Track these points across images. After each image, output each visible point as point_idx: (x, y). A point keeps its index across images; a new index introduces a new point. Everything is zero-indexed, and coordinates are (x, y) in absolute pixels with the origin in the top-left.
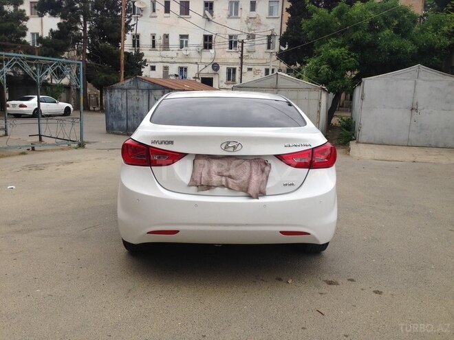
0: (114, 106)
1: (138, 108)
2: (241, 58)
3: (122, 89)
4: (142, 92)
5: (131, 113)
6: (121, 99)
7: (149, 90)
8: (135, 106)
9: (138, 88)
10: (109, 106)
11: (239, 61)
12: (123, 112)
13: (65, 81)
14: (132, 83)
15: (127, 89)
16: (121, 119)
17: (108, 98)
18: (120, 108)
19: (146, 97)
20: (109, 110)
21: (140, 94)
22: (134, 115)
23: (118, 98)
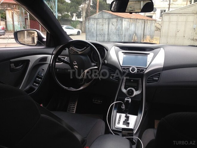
0: (90, 29)
1: (102, 30)
2: (169, 5)
3: (95, 19)
4: (105, 20)
5: (98, 33)
6: (94, 25)
7: (109, 19)
8: (101, 29)
9: (103, 18)
10: (87, 29)
11: (168, 6)
12: (94, 32)
13: (81, 20)
14: (100, 15)
15: (97, 19)
16: (93, 36)
17: (87, 24)
18: (93, 30)
19: (107, 23)
20: (87, 32)
21: (104, 21)
22: (100, 34)
23: (92, 24)
